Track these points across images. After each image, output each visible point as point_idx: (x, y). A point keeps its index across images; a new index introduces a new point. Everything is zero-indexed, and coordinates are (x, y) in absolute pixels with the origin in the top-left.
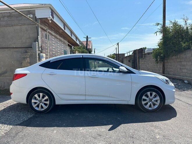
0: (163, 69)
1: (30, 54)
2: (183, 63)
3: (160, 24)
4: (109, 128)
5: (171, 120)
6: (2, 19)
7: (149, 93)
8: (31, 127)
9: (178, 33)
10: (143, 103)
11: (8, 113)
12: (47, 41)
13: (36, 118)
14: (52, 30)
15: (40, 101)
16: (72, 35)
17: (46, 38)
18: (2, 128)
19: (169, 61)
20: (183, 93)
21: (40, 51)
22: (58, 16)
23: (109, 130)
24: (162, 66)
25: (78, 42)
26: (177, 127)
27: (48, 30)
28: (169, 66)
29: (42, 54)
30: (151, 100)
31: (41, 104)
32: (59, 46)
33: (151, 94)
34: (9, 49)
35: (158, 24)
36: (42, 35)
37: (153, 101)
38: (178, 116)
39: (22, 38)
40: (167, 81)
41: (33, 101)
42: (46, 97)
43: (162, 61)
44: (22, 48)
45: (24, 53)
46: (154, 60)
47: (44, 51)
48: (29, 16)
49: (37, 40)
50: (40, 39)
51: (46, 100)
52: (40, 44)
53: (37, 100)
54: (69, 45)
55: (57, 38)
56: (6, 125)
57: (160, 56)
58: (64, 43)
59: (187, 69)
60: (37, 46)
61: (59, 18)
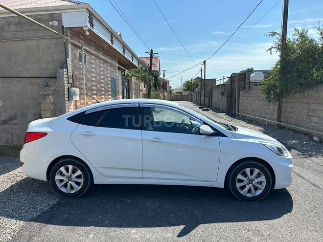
0: (278, 113)
1: (53, 88)
2: (312, 106)
3: (278, 34)
4: (178, 232)
5: (281, 218)
6: (6, 28)
7: (248, 170)
8: (53, 226)
9: (308, 53)
10: (238, 185)
11: (18, 196)
12: (82, 65)
13: (63, 206)
14: (90, 45)
15: (70, 178)
16: (126, 51)
17: (81, 60)
18: (8, 226)
19: (289, 100)
20: (308, 161)
21: (71, 83)
22: (100, 22)
23: (179, 236)
24: (276, 108)
25: (135, 63)
26: (291, 233)
27: (84, 47)
28: (288, 109)
29: (73, 89)
30: (251, 181)
31: (70, 182)
32: (103, 71)
33: (252, 172)
34: (19, 79)
35: (274, 34)
36: (74, 56)
37: (254, 182)
38: (294, 210)
39: (41, 62)
40: (279, 149)
41: (58, 177)
42: (79, 172)
43: (278, 100)
44: (41, 79)
45: (44, 86)
46: (264, 96)
47: (77, 83)
48: (51, 23)
49: (65, 65)
50: (71, 63)
51: (79, 177)
52: (71, 71)
53: (64, 175)
54: (119, 68)
55: (101, 59)
56: (14, 220)
57: (274, 91)
58: (112, 65)
59: (319, 117)
60: (65, 76)
61: (102, 24)
